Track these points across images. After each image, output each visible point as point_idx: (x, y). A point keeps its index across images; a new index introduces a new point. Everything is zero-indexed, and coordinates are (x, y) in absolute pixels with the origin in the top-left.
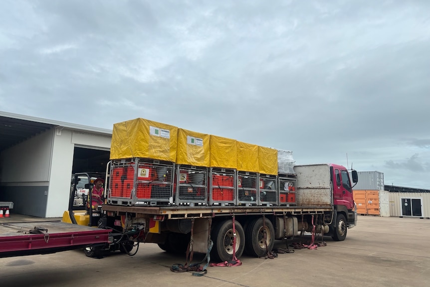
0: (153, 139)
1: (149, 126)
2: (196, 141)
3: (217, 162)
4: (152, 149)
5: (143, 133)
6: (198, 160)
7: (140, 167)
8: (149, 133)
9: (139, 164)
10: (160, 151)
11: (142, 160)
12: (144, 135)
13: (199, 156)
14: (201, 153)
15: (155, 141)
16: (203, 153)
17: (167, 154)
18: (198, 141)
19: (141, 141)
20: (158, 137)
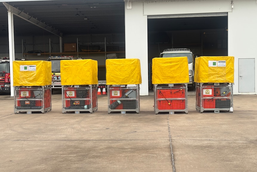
0: (211, 69)
1: (208, 61)
2: (29, 68)
3: (160, 79)
4: (211, 76)
5: (203, 66)
6: (31, 81)
7: (204, 88)
8: (208, 66)
9: (203, 87)
10: (218, 77)
11: (205, 84)
12: (204, 68)
13: (31, 79)
14: (34, 76)
15: (213, 70)
16: (35, 76)
17: (224, 78)
18: (31, 67)
19: (202, 72)
20: (216, 67)
